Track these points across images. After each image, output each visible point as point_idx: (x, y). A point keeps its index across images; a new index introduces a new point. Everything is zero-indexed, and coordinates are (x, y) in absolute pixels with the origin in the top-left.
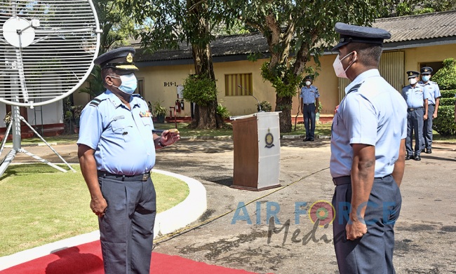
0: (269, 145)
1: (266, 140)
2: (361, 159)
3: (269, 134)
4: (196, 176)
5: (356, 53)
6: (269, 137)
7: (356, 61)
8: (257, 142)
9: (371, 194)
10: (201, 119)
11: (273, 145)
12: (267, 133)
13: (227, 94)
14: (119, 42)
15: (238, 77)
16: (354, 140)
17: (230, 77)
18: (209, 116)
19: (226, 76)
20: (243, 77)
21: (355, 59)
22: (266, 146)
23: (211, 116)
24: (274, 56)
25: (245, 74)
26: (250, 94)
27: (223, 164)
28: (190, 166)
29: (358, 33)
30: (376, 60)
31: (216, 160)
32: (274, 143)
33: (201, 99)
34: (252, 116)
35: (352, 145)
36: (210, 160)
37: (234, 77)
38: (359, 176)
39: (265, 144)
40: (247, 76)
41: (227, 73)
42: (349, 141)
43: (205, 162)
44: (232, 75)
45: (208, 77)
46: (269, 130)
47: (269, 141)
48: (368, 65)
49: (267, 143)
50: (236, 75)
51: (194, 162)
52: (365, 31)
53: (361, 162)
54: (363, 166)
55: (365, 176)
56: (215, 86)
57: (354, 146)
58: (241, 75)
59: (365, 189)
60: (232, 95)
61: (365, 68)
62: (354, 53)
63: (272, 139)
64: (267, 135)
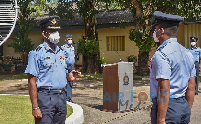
0: (126, 84)
1: (124, 80)
2: (161, 88)
3: (126, 76)
4: (80, 103)
5: (163, 29)
6: (126, 79)
7: (163, 34)
8: (118, 81)
9: (168, 108)
10: (89, 66)
11: (129, 84)
12: (125, 75)
13: (108, 50)
14: (35, 13)
15: (116, 38)
16: (158, 77)
17: (110, 38)
18: (94, 64)
19: (108, 38)
20: (119, 38)
21: (163, 32)
22: (124, 84)
23: (95, 64)
24: (137, 25)
25: (120, 37)
26: (123, 50)
27: (99, 96)
28: (78, 96)
29: (164, 18)
30: (175, 33)
31: (95, 93)
32: (129, 82)
33: (89, 53)
34: (115, 64)
35: (157, 79)
36: (92, 93)
37: (113, 38)
38: (161, 98)
39: (123, 83)
40: (122, 38)
41: (108, 35)
42: (155, 77)
43: (88, 95)
44: (111, 37)
45: (94, 38)
46: (126, 74)
47: (126, 81)
48: (170, 36)
49: (124, 82)
50: (114, 37)
51: (81, 94)
52: (167, 17)
53: (162, 89)
54: (162, 92)
55: (164, 97)
56: (99, 44)
57: (158, 80)
58: (117, 37)
59: (164, 105)
60: (111, 50)
61: (168, 37)
62: (162, 29)
63: (128, 79)
64: (125, 77)
